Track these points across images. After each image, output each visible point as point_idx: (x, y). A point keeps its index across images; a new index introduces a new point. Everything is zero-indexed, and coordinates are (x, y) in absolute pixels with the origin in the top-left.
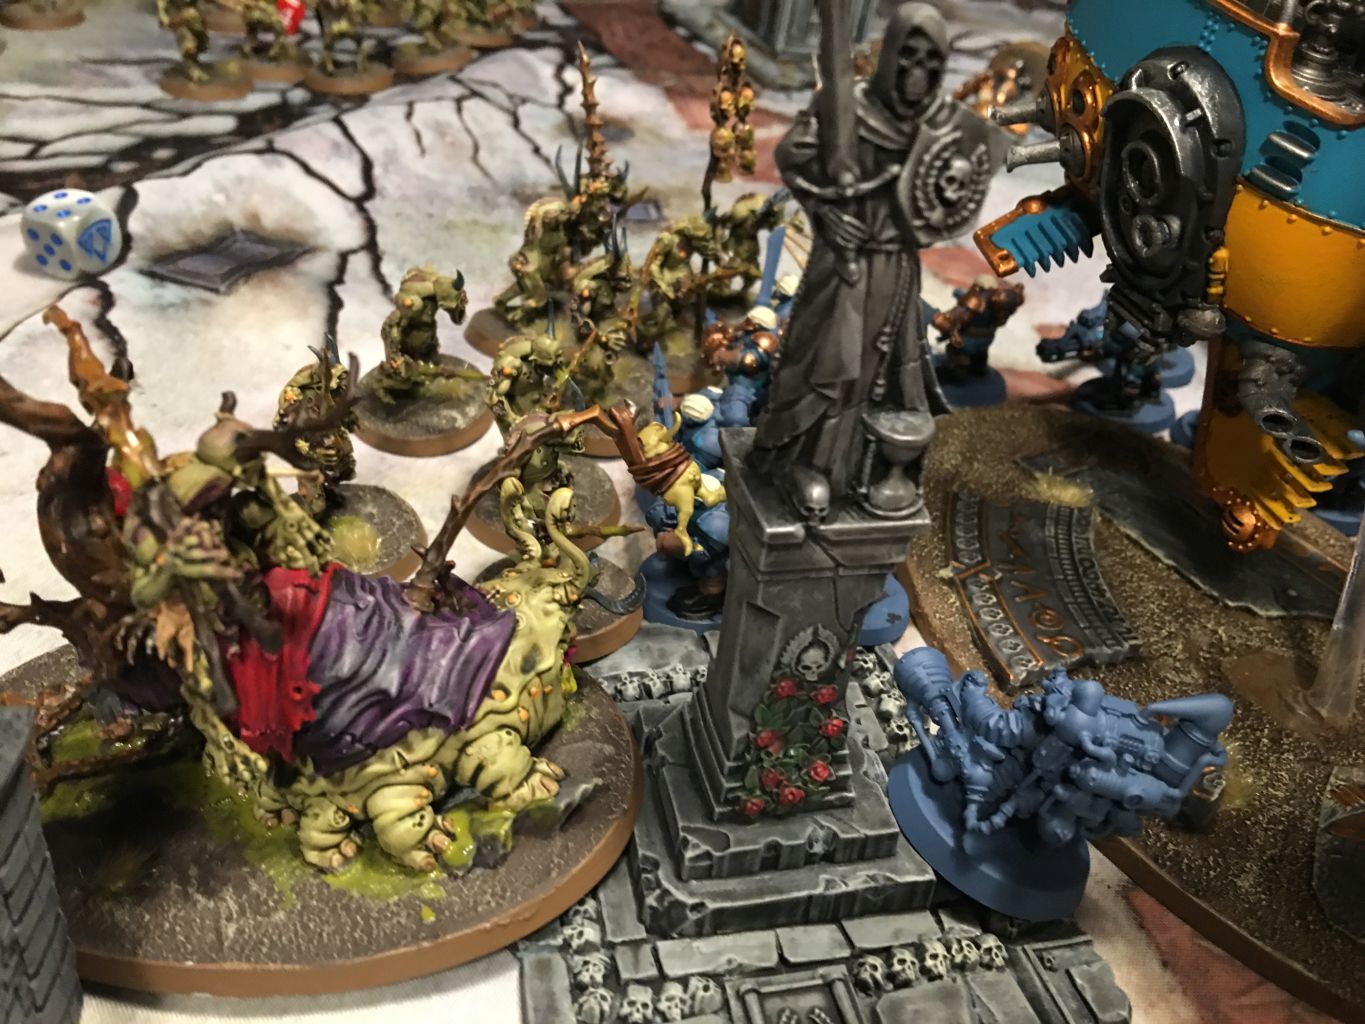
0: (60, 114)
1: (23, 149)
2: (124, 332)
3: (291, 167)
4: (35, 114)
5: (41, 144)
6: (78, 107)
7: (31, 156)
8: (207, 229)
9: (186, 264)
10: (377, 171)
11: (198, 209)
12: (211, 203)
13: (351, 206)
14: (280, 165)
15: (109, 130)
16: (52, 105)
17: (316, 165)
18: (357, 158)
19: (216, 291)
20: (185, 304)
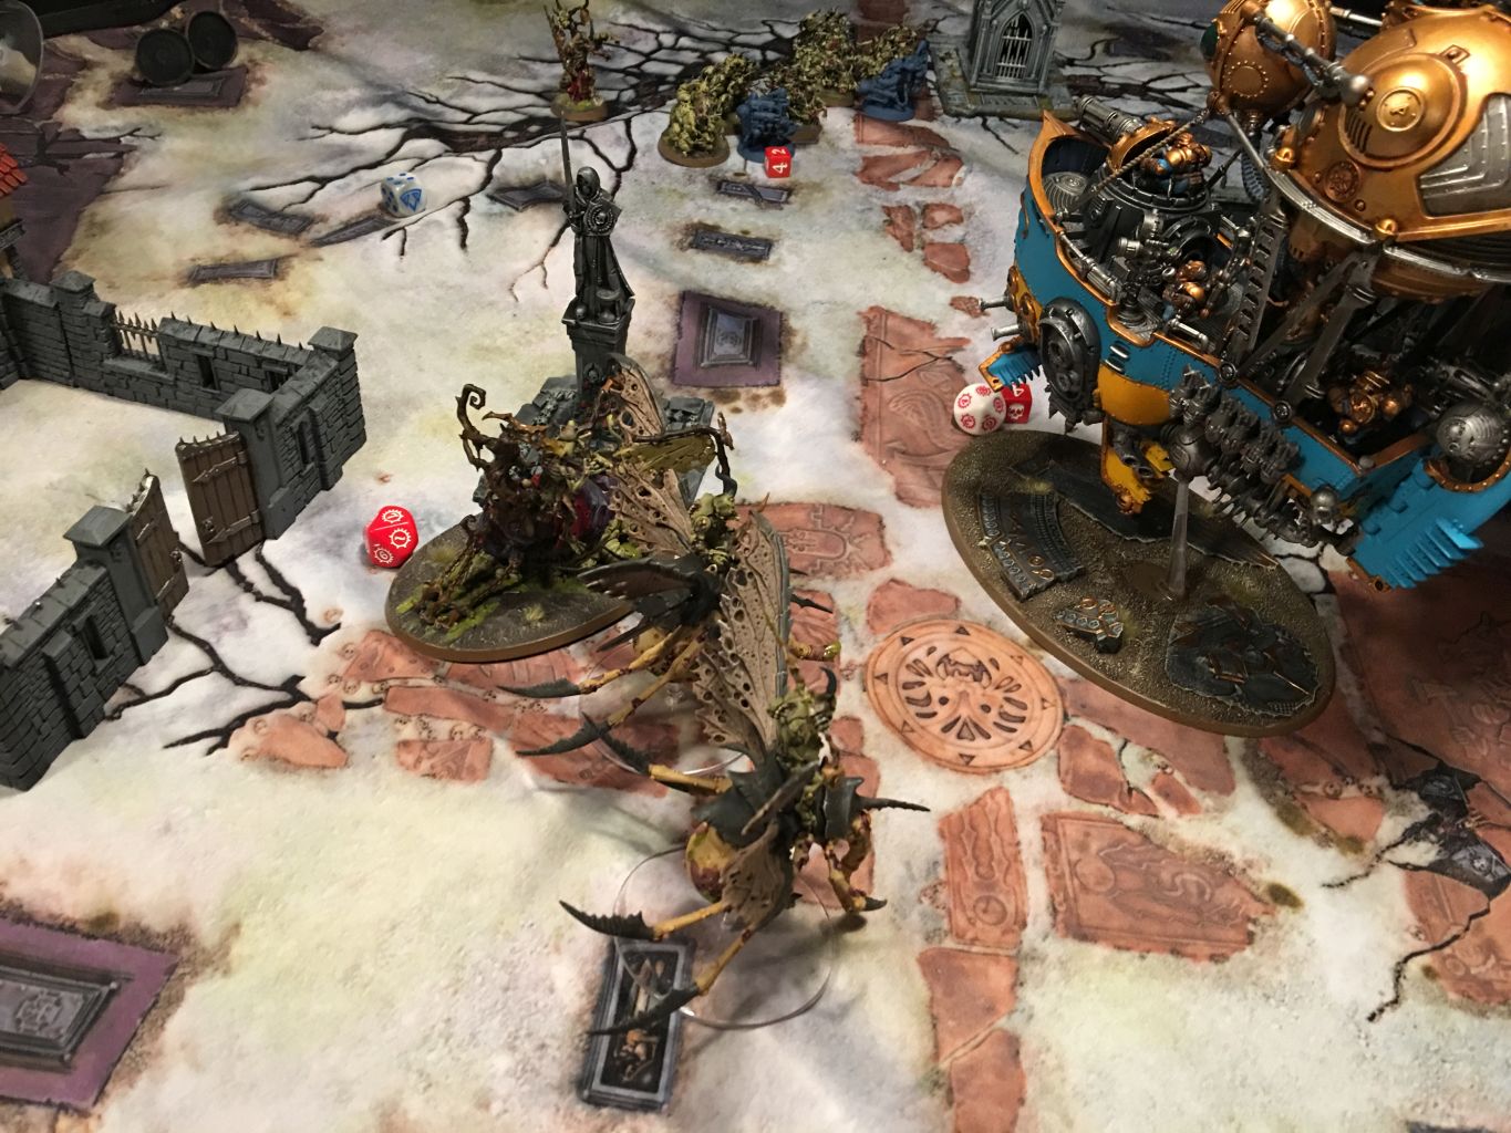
0: (492, 95)
1: (465, 116)
2: (469, 226)
3: (588, 149)
4: (478, 94)
5: (476, 114)
6: (503, 90)
7: (466, 122)
8: (532, 177)
9: (510, 194)
10: (638, 155)
11: (530, 166)
12: (537, 163)
13: (614, 173)
14: (581, 146)
15: (512, 110)
16: (490, 88)
17: (602, 149)
18: (628, 147)
19: (517, 209)
20: (501, 214)
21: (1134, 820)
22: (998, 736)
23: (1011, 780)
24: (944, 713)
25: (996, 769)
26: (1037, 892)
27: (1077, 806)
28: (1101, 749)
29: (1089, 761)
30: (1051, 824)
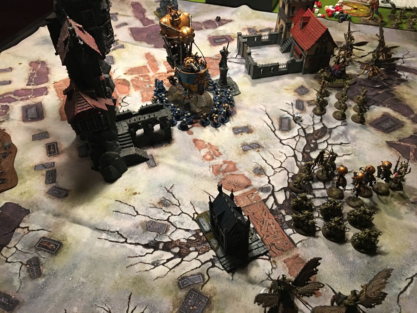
21: (141, 75)
22: (157, 77)
23: (154, 74)
24: (163, 76)
25: (156, 74)
26: (148, 67)
27: (147, 74)
28: (145, 79)
29: (146, 78)
30: (149, 72)
